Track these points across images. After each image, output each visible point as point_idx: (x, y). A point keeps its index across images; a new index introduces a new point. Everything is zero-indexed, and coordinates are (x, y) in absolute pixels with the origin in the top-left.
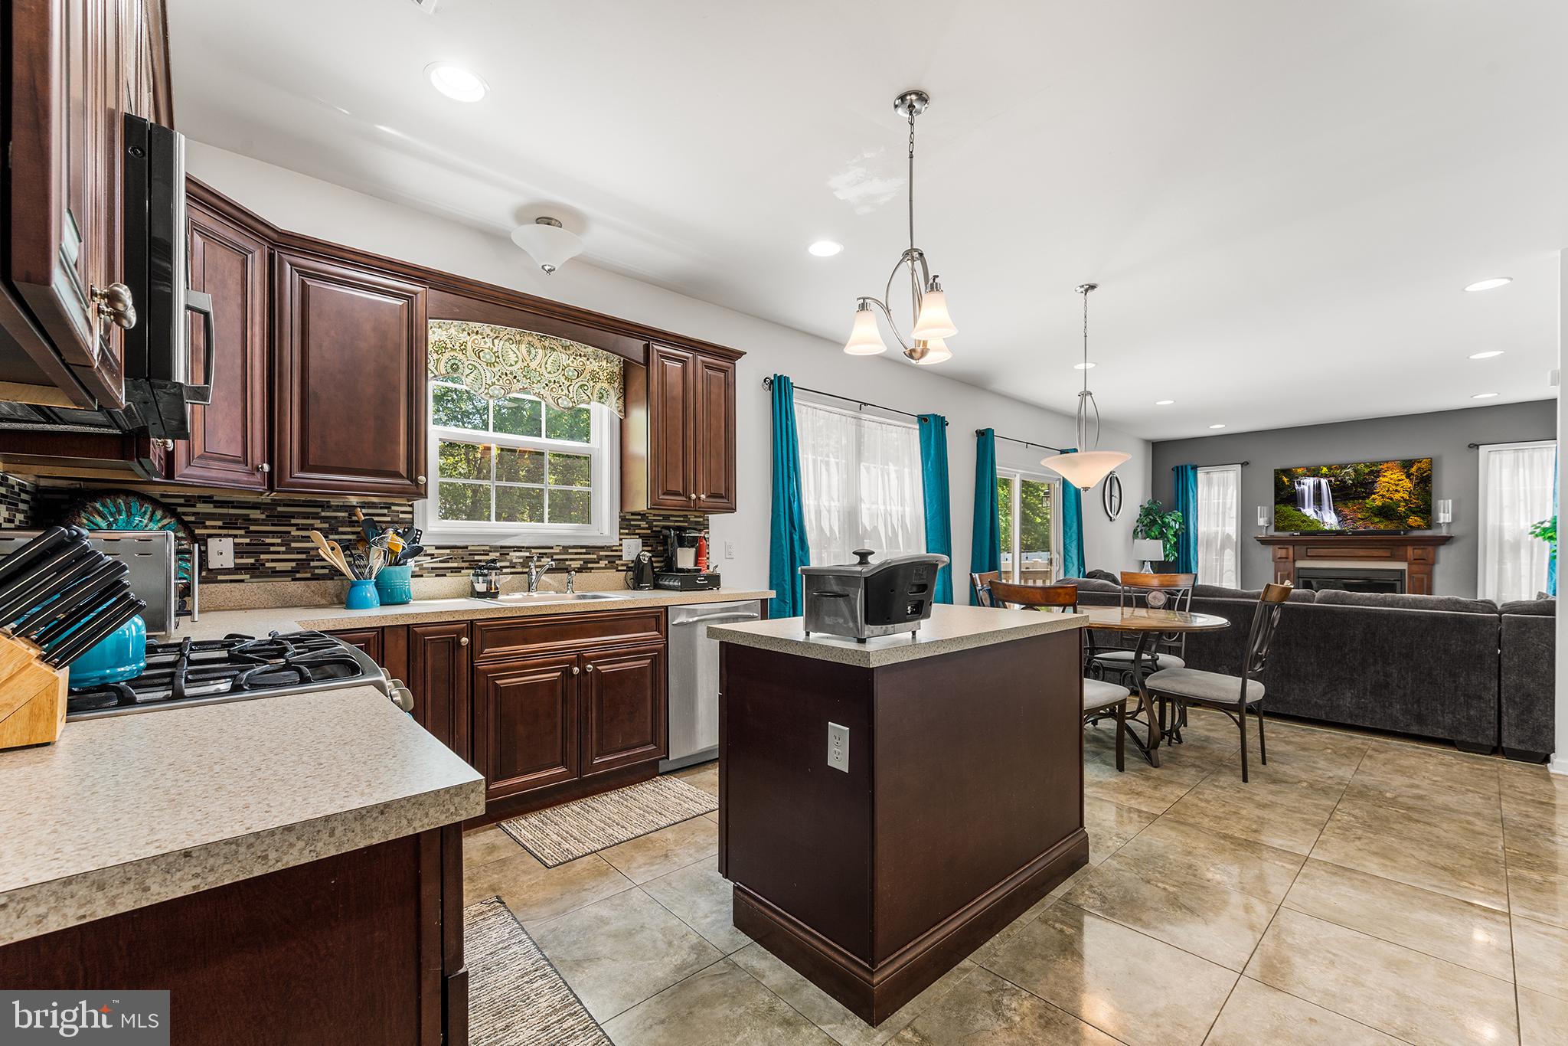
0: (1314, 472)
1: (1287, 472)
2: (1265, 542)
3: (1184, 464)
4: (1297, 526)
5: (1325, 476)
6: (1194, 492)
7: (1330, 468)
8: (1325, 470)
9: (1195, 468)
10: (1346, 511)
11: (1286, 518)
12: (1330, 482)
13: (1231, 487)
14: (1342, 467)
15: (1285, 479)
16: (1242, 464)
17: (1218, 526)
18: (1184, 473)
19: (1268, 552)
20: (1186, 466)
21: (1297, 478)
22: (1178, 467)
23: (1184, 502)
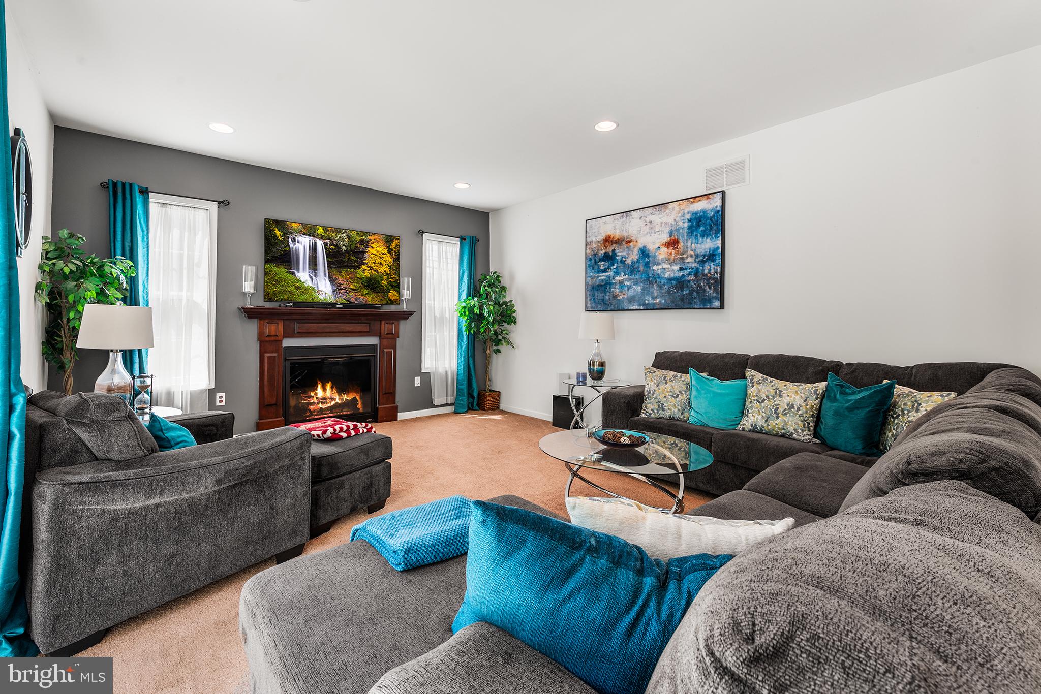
0: (310, 230)
1: (280, 224)
2: (251, 313)
3: (127, 180)
4: (290, 292)
5: (321, 237)
6: (143, 231)
7: (326, 229)
8: (320, 230)
9: (145, 192)
10: (340, 280)
11: (277, 282)
12: (326, 244)
13: (200, 233)
14: (338, 231)
15: (278, 233)
16: (219, 202)
17: (181, 289)
18: (128, 196)
19: (252, 328)
20: (131, 185)
21: (292, 233)
22: (115, 185)
23: (127, 244)
